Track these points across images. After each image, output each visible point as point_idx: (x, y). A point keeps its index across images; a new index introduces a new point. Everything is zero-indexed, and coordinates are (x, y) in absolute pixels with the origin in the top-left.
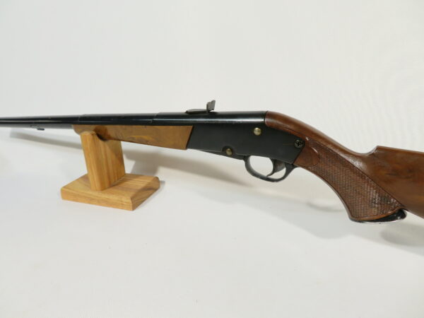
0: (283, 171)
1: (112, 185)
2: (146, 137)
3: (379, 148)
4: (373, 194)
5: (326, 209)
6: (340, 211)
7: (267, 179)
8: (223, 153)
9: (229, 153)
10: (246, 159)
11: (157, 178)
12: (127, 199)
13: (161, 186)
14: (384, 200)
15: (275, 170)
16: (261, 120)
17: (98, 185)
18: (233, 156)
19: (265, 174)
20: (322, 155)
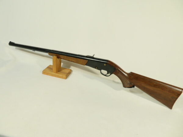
0: (110, 74)
1: (59, 71)
2: (73, 61)
3: (131, 72)
4: (128, 82)
5: (118, 83)
6: (121, 83)
7: (105, 75)
8: (95, 68)
9: (97, 68)
10: (101, 70)
11: (71, 70)
12: (65, 76)
13: (72, 72)
14: (131, 83)
15: (107, 74)
16: (106, 62)
17: (55, 71)
18: (98, 69)
19: (105, 74)
20: (119, 73)
